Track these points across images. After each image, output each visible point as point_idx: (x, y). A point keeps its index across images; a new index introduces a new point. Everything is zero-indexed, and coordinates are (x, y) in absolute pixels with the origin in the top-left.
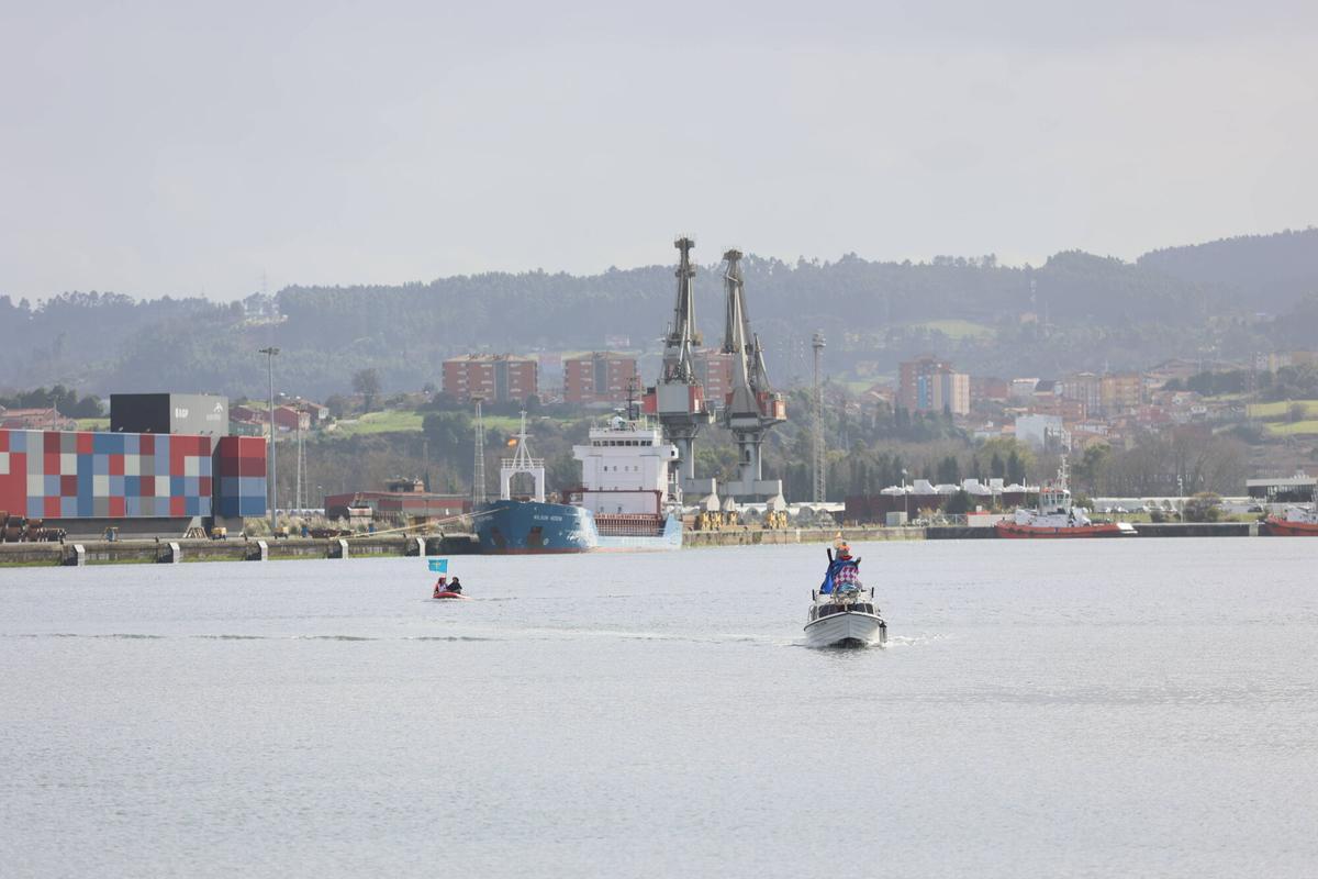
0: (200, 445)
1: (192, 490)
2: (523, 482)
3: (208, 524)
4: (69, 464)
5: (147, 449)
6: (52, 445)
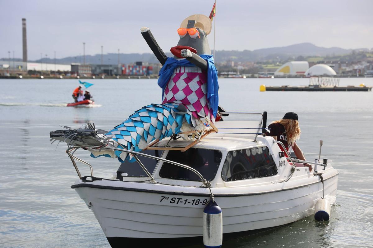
0: (145, 67)
1: (144, 72)
3: (146, 75)
4: (131, 69)
5: (139, 67)
6: (129, 67)
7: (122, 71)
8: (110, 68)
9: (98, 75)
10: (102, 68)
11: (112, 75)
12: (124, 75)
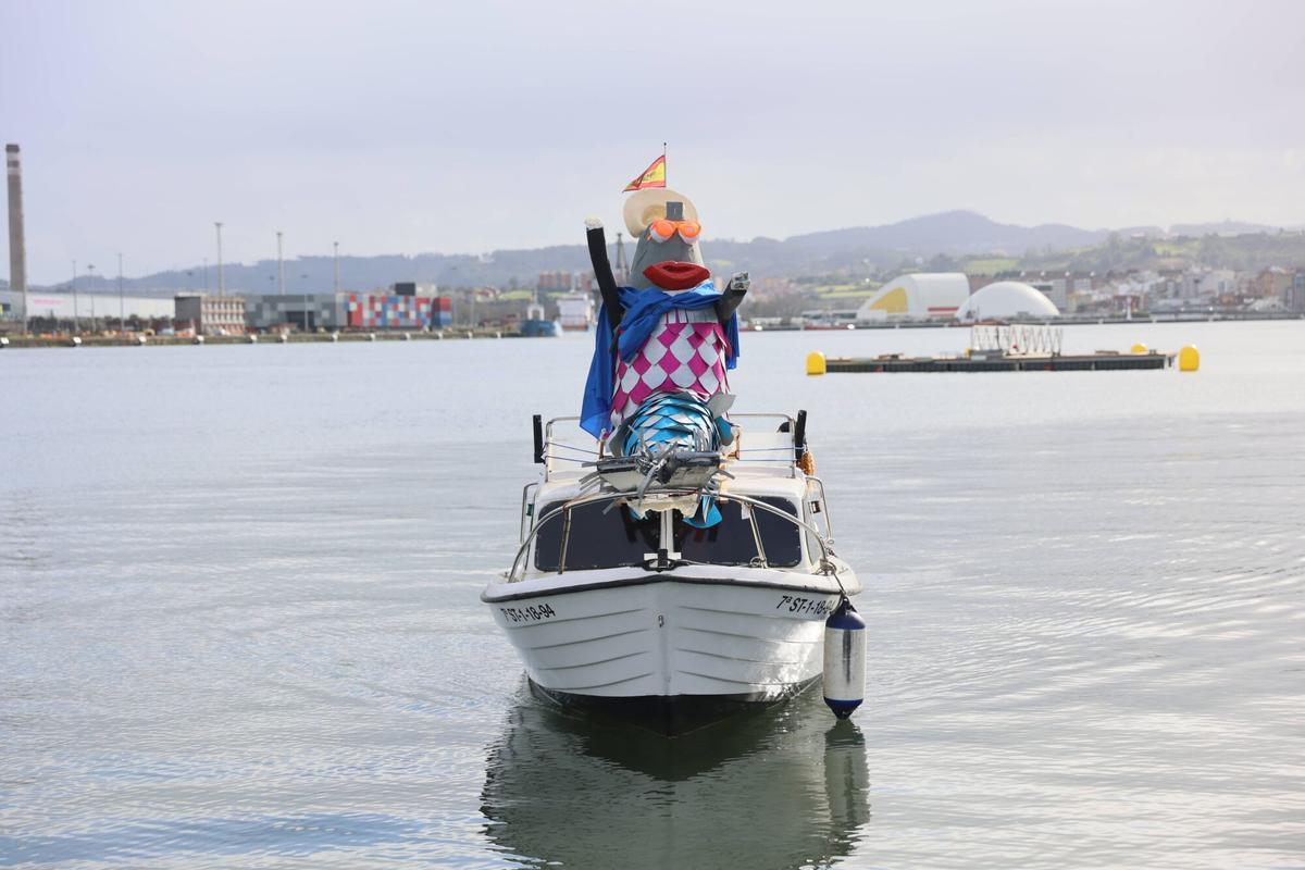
0: (427, 301)
1: (423, 316)
2: (536, 313)
3: (431, 329)
4: (378, 307)
5: (407, 301)
6: (372, 300)
7: (350, 314)
8: (309, 307)
9: (268, 329)
10: (282, 307)
11: (314, 329)
12: (353, 328)
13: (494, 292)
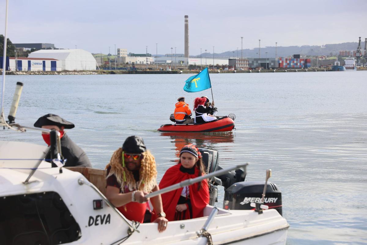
0: (303, 60)
1: (302, 65)
2: (337, 64)
3: (304, 68)
4: (288, 62)
5: (297, 60)
6: (286, 60)
7: (279, 64)
8: (268, 62)
9: (255, 68)
10: (259, 62)
11: (269, 69)
12: (280, 68)
13: (325, 57)
